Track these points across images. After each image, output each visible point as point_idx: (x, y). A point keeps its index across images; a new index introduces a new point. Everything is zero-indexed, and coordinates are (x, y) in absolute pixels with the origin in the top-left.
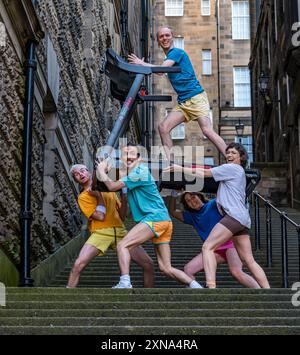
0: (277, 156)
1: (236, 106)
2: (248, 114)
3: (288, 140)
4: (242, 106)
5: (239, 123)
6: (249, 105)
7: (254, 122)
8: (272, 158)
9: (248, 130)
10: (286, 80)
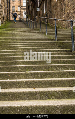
0: (30, 14)
1: (24, 6)
2: (26, 7)
3: (32, 12)
4: (25, 6)
5: (24, 9)
6: (26, 6)
7: (26, 9)
8: (29, 15)
9: (26, 10)
10: (32, 2)
